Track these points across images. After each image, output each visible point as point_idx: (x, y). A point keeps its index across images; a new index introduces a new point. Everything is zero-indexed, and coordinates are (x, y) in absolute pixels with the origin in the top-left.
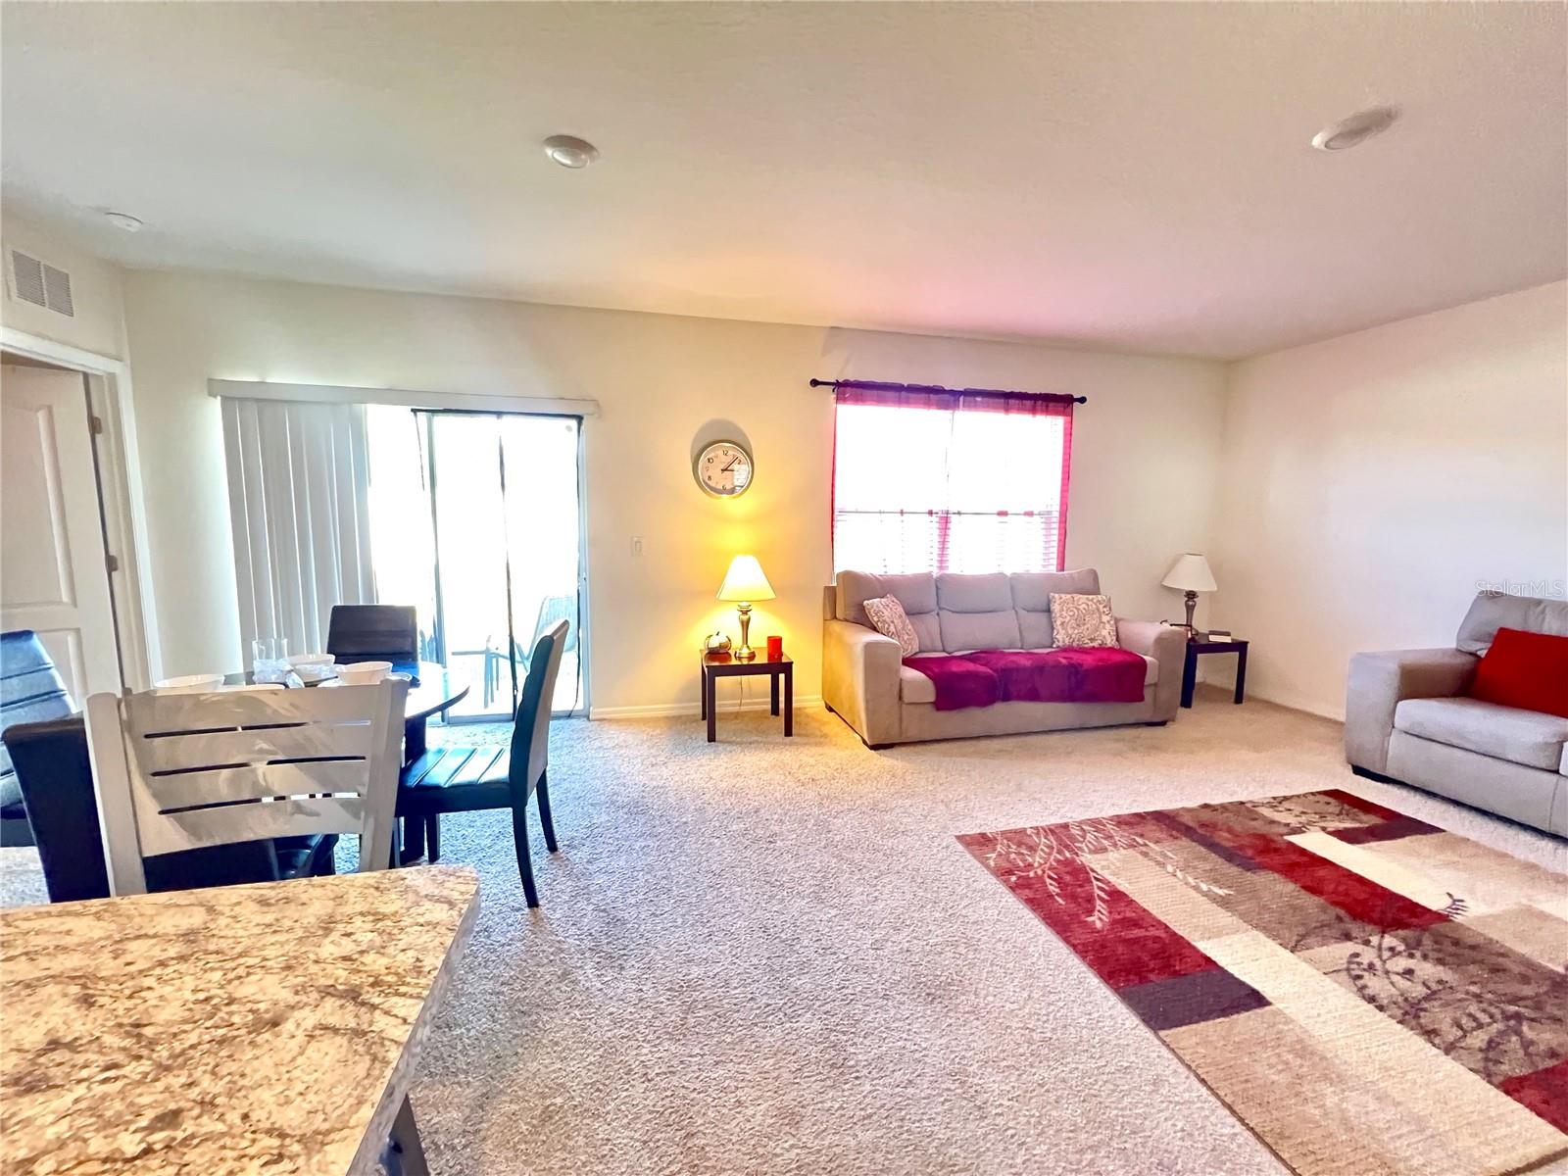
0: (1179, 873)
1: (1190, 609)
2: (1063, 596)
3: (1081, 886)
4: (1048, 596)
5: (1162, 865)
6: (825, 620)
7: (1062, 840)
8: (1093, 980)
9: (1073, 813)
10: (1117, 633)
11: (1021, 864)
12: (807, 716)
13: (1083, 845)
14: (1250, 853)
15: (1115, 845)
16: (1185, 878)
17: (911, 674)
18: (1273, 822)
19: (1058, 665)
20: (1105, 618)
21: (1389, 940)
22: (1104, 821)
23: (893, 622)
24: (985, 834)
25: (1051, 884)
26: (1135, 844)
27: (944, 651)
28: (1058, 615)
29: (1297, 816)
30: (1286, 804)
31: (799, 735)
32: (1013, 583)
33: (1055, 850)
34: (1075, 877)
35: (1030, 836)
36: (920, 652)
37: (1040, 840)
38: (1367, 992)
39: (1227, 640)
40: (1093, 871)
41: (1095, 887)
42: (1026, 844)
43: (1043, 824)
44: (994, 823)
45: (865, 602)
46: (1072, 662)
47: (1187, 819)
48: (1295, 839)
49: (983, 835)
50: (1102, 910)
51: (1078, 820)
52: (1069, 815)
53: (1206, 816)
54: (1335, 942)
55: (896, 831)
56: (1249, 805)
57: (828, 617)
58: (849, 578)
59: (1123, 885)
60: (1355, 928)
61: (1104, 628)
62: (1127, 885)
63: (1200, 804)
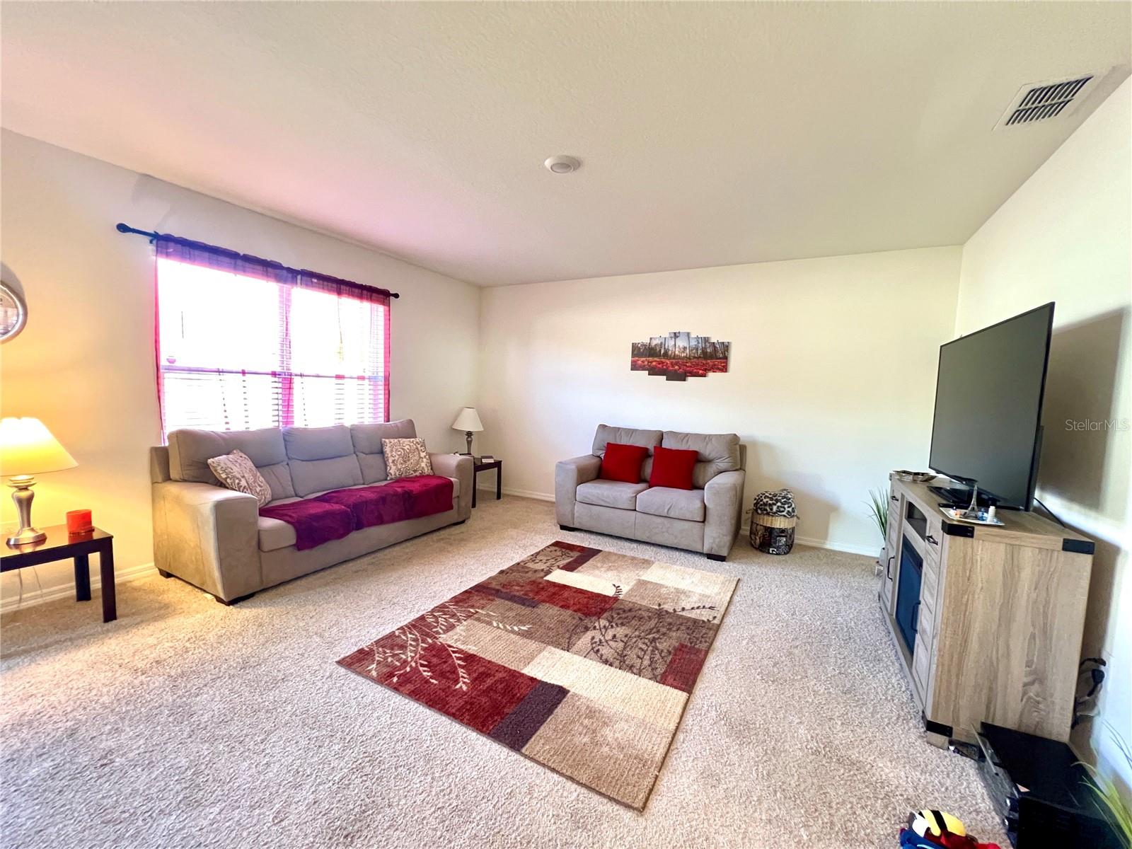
0: (501, 625)
1: (469, 443)
2: (392, 440)
3: (445, 662)
4: (381, 442)
5: (490, 623)
6: (153, 483)
7: (424, 631)
8: (473, 735)
9: (425, 606)
10: (431, 465)
11: (398, 664)
12: (135, 589)
13: (438, 629)
14: (531, 595)
15: (459, 620)
16: (505, 627)
17: (268, 523)
18: (536, 571)
19: (396, 494)
20: (423, 455)
21: (603, 622)
22: (447, 604)
23: (243, 477)
24: (362, 649)
25: (425, 671)
26: (470, 614)
27: (297, 496)
28: (390, 455)
29: (545, 563)
30: (539, 557)
31: (127, 616)
32: (353, 434)
33: (420, 640)
34: (438, 656)
35: (399, 636)
36: (273, 500)
37: (407, 637)
38: (604, 657)
39: (491, 461)
40: (450, 646)
41: (455, 658)
42: (397, 645)
43: (406, 623)
44: (367, 634)
45: (210, 461)
46: (406, 489)
47: (494, 585)
48: (549, 578)
49: (361, 651)
50: (464, 675)
51: (429, 610)
52: (422, 608)
53: (503, 579)
54: (584, 634)
55: (275, 682)
56: (522, 564)
57: (160, 478)
58: (184, 437)
59: (472, 649)
60: (586, 621)
61: (423, 461)
62: (474, 648)
63: (498, 572)
